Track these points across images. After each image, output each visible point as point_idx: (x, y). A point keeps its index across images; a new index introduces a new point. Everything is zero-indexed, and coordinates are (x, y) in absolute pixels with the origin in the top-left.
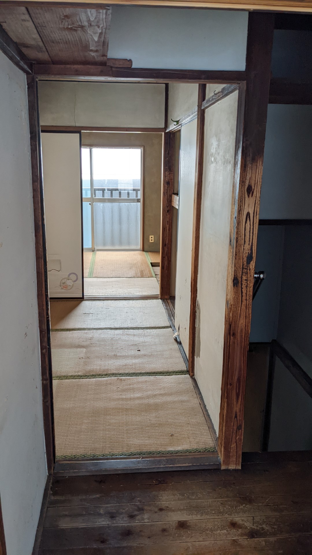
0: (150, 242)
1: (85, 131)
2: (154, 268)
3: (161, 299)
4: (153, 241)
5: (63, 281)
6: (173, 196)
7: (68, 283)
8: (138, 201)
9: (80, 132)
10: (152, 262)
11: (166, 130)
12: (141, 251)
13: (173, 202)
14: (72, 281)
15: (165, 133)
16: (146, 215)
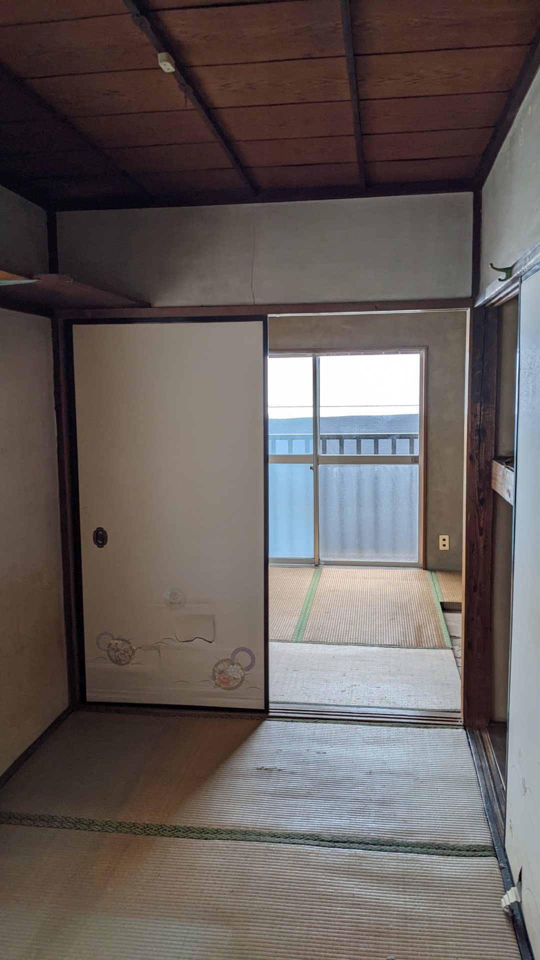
0: (440, 549)
1: (278, 316)
2: (448, 615)
3: (465, 729)
4: (447, 548)
5: (221, 667)
6: (494, 465)
7: (231, 672)
8: (415, 460)
9: (263, 318)
10: (446, 600)
11: (474, 302)
12: (421, 568)
13: (496, 479)
14: (242, 669)
15: (474, 312)
16: (431, 490)
